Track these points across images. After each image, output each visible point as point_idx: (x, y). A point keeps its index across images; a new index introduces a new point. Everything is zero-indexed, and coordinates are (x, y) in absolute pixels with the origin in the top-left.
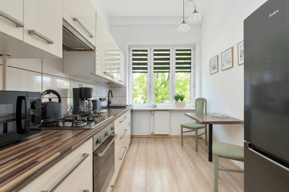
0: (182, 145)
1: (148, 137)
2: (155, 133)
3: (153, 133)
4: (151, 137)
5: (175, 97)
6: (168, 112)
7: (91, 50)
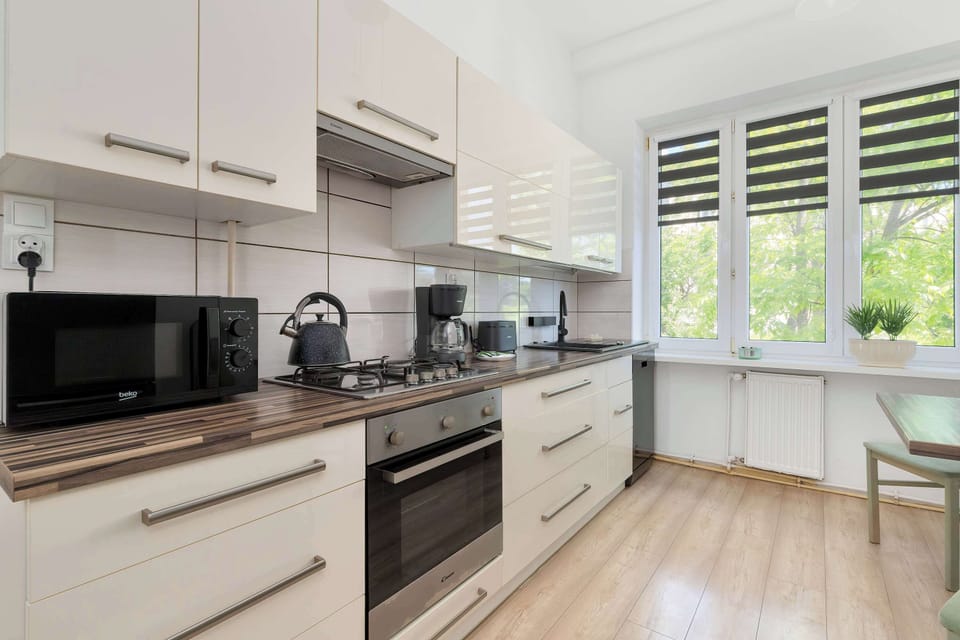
0: (875, 540)
1: (715, 473)
2: (750, 462)
3: (742, 460)
4: (732, 473)
5: (856, 315)
6: (818, 382)
7: (443, 175)
